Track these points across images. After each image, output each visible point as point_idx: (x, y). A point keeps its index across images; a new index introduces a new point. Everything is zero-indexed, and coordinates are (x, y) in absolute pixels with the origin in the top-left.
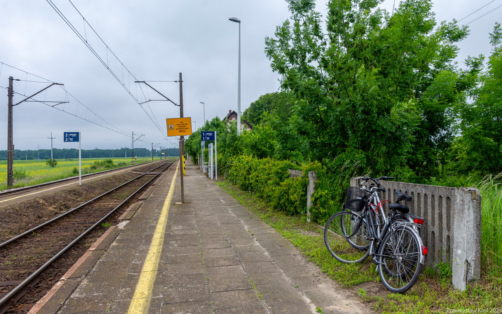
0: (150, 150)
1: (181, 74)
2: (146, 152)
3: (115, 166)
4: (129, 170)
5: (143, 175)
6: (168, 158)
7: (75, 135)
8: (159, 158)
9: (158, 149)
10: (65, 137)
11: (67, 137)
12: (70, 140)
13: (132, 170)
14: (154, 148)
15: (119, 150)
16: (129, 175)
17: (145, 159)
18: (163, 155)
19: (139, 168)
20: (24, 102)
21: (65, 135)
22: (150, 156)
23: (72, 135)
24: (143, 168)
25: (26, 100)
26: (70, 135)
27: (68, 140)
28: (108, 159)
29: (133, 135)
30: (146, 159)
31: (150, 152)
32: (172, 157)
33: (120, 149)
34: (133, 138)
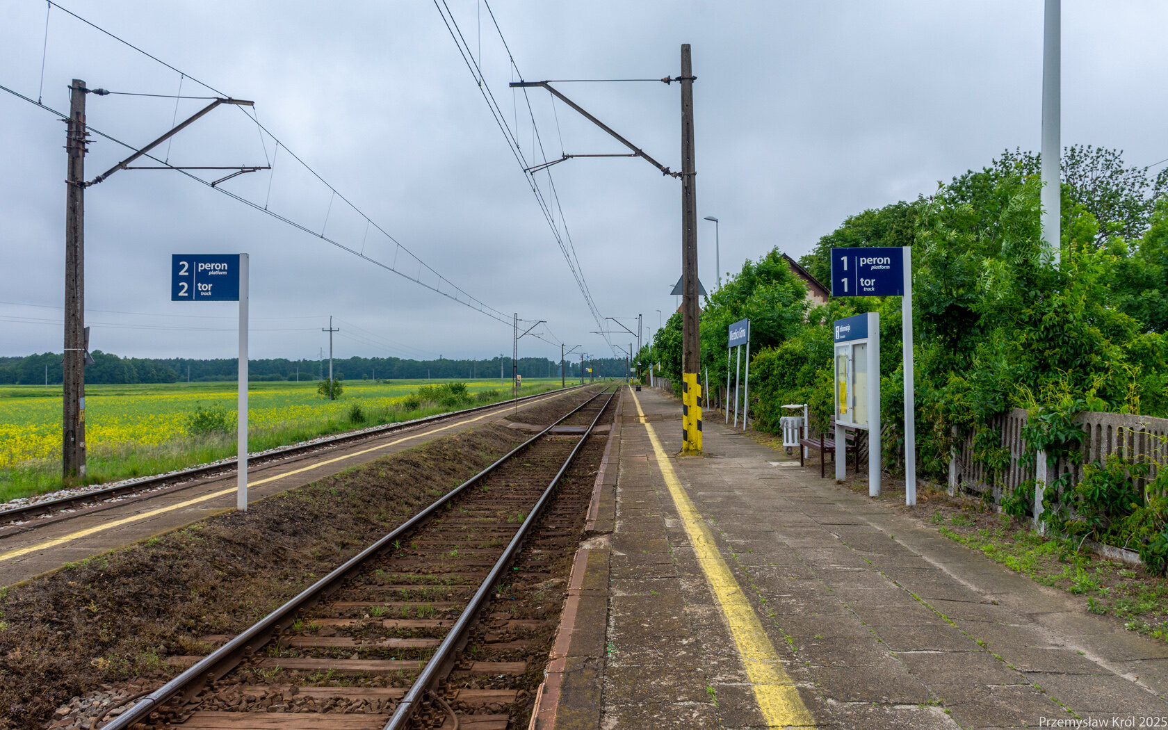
0: (557, 362)
1: (686, 50)
2: (547, 366)
3: (470, 401)
4: (496, 417)
5: (539, 438)
6: (600, 382)
7: (220, 269)
8: (577, 381)
9: (575, 360)
10: (176, 279)
11: (187, 279)
12: (198, 292)
13: (506, 418)
14: (566, 359)
15: (489, 362)
16: (496, 437)
17: (545, 382)
18: (588, 375)
19: (529, 411)
20: (121, 171)
21: (176, 268)
22: (556, 376)
23: (207, 266)
24: (540, 410)
25: (128, 165)
26: (202, 267)
27: (188, 291)
28: (455, 381)
29: (516, 319)
30: (549, 382)
31: (558, 367)
32: (607, 378)
33: (490, 359)
34: (516, 327)
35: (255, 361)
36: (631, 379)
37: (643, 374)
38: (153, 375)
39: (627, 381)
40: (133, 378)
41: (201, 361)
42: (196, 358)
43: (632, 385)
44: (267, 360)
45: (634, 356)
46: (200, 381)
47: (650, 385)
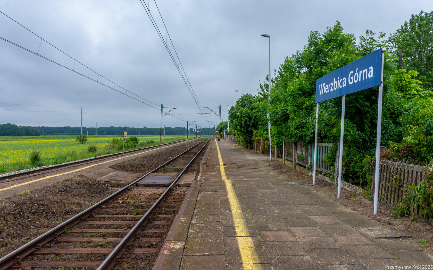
36: (216, 135)
37: (221, 133)
38: (31, 133)
39: (215, 136)
40: (23, 134)
43: (216, 138)
45: (217, 126)
47: (224, 138)
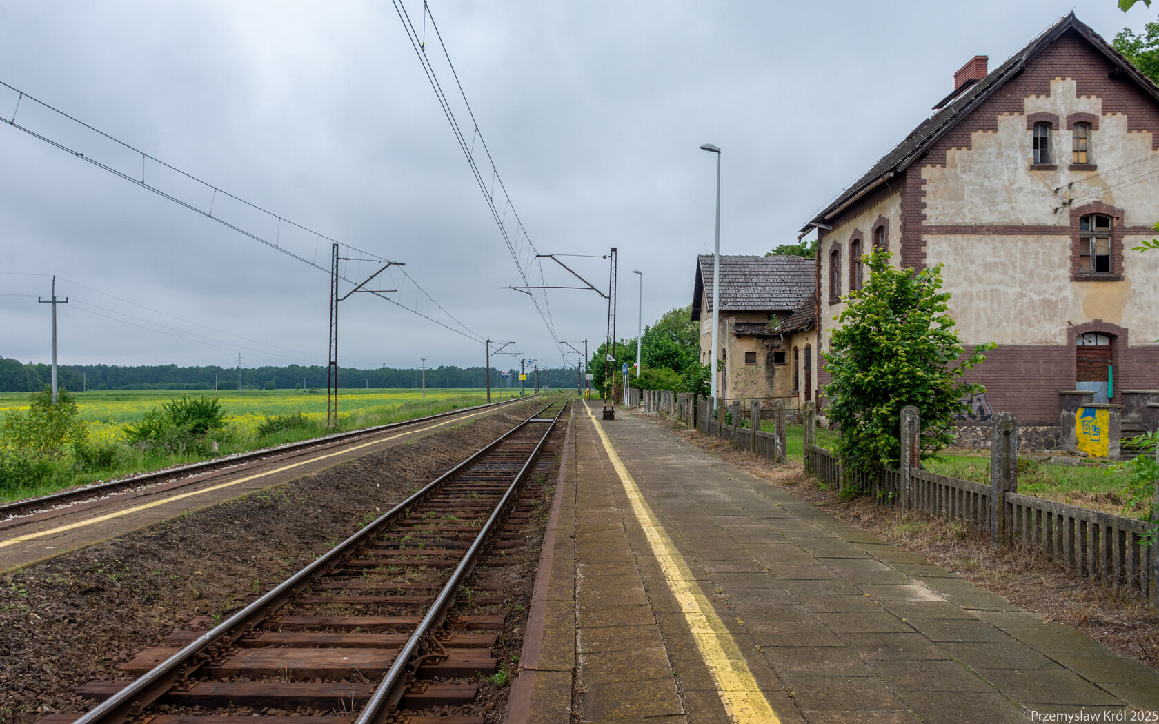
35: (184, 368)
41: (125, 368)
42: (121, 364)
44: (198, 367)
46: (121, 389)
